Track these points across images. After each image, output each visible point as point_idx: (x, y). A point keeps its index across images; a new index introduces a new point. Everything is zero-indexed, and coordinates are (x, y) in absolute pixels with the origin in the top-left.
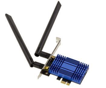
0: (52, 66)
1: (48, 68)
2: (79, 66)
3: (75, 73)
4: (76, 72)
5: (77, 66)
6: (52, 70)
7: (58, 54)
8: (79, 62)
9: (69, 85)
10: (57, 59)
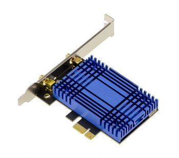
0: (65, 81)
1: (54, 85)
2: (131, 98)
3: (114, 112)
4: (118, 109)
5: (126, 95)
6: (60, 90)
7: (92, 57)
8: (137, 87)
9: (91, 138)
10: (85, 67)
